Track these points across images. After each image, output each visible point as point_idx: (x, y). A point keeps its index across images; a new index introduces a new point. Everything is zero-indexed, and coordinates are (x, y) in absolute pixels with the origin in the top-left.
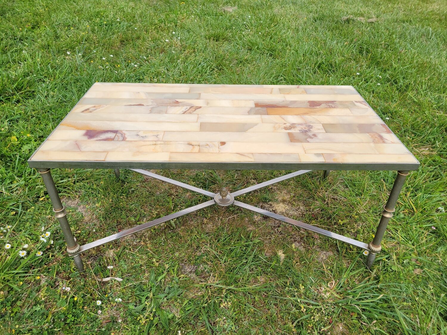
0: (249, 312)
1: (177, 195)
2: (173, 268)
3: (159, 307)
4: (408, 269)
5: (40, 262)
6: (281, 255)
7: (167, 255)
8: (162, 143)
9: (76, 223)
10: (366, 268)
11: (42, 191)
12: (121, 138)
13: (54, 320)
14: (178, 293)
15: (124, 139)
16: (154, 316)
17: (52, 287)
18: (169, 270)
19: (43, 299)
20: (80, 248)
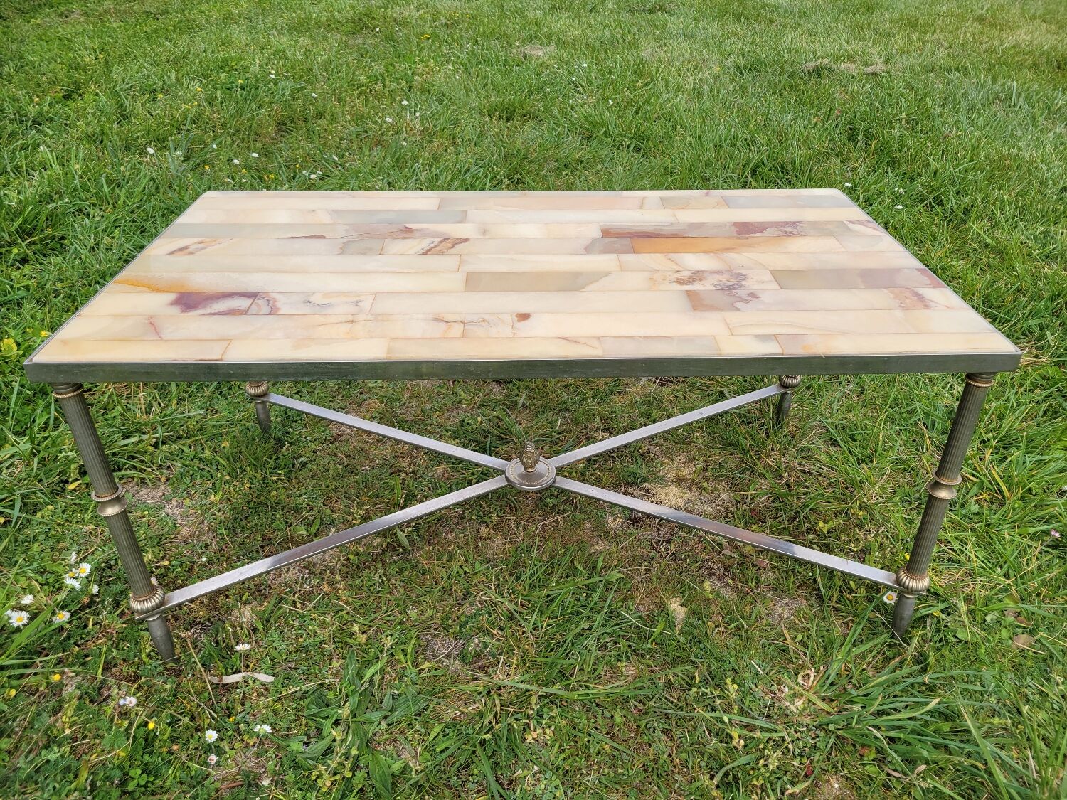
0: (599, 753)
1: (413, 472)
2: (402, 647)
3: (368, 744)
4: (997, 637)
5: (64, 640)
6: (677, 608)
7: (389, 616)
8: (369, 317)
9: (159, 542)
10: (893, 637)
11: (73, 466)
12: (266, 310)
13: (93, 784)
14: (417, 707)
15: (273, 311)
16: (355, 768)
17: (91, 701)
18: (392, 651)
19: (68, 731)
20: (163, 598)
